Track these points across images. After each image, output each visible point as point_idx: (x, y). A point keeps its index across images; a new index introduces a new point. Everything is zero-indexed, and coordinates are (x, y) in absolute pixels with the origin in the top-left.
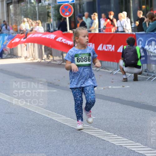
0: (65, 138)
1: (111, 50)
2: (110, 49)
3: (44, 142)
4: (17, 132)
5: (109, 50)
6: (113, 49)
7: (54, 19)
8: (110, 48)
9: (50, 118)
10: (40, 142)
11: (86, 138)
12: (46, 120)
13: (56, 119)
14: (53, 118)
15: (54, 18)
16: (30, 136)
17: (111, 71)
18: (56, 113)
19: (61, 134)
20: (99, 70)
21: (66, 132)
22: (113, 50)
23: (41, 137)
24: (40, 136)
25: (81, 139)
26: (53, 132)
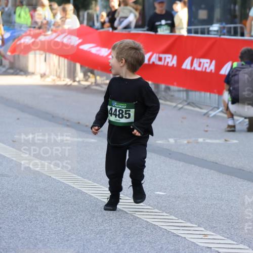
0: (102, 227)
1: (208, 70)
2: (206, 68)
3: (62, 231)
4: (10, 210)
5: (204, 70)
6: (213, 67)
7: (102, 5)
8: (207, 65)
9: (78, 190)
10: (53, 232)
11: (143, 230)
12: (69, 193)
13: (89, 192)
14: (83, 190)
15: (102, 2)
16: (34, 219)
17: (205, 111)
18: (90, 180)
19: (95, 219)
20: (182, 108)
21: (105, 216)
22: (211, 70)
23: (57, 222)
24: (55, 220)
25: (133, 231)
26: (81, 215)
